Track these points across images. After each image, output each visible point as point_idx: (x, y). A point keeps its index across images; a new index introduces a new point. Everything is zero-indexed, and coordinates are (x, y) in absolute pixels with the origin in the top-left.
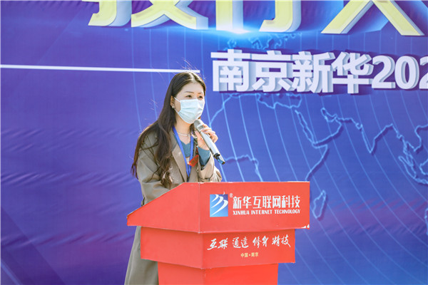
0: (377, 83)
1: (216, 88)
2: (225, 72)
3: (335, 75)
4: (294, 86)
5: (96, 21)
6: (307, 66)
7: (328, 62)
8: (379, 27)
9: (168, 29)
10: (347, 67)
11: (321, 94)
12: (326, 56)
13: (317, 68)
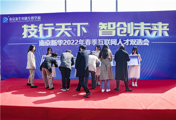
0: (64, 44)
1: (40, 46)
3: (57, 43)
4: (51, 45)
5: (24, 37)
6: (53, 42)
7: (56, 41)
8: (64, 35)
9: (33, 38)
10: (59, 42)
11: (55, 46)
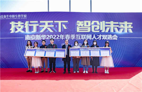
0: (47, 38)
1: (26, 40)
2: (27, 38)
3: (41, 38)
4: (36, 39)
5: (11, 32)
6: (38, 37)
7: (40, 36)
8: (47, 31)
9: (20, 33)
10: (43, 36)
11: (40, 40)
12: (40, 35)
13: (39, 37)
